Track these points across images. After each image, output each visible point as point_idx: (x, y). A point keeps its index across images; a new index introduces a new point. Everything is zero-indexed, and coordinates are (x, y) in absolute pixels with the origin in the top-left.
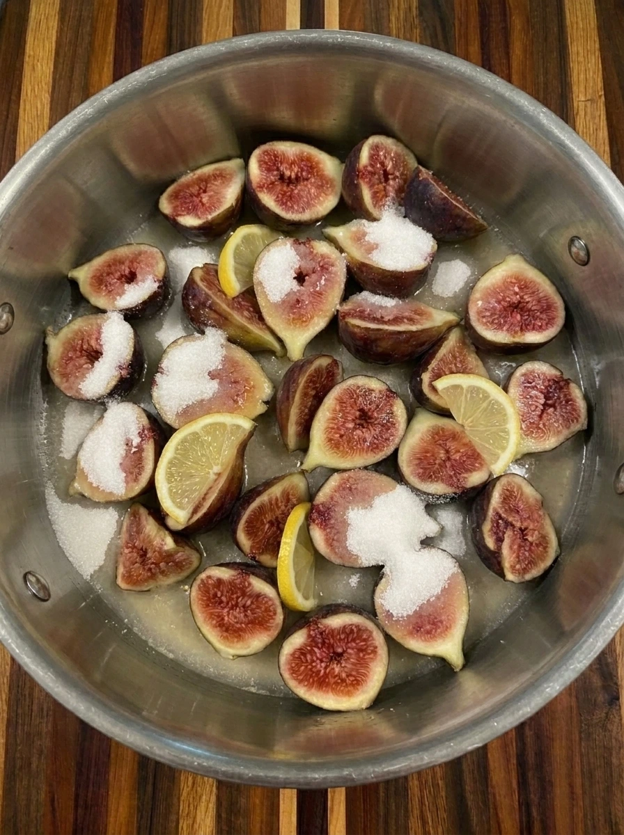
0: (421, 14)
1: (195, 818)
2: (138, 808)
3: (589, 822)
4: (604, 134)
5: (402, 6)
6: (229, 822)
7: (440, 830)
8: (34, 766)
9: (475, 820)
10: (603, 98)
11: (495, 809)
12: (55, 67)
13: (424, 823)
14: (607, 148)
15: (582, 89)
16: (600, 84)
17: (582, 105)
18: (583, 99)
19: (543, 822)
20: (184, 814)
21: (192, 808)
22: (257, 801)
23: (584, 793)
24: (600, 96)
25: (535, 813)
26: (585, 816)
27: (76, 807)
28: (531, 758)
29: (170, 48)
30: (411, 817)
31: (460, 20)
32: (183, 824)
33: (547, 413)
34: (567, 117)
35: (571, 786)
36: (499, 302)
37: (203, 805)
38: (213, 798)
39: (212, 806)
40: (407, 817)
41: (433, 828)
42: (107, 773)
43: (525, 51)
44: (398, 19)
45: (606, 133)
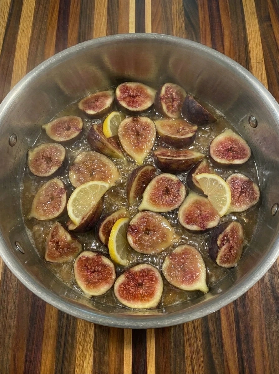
0: (186, 29)
1: (83, 367)
2: (56, 362)
3: (272, 369)
4: (264, 76)
5: (178, 26)
6: (99, 368)
7: (200, 372)
8: (6, 341)
9: (217, 367)
10: (264, 61)
11: (227, 361)
12: (30, 47)
13: (193, 369)
14: (266, 81)
15: (255, 58)
16: (262, 56)
17: (255, 65)
18: (256, 62)
19: (250, 368)
20: (78, 365)
21: (81, 362)
22: (113, 358)
23: (269, 354)
24: (262, 61)
25: (245, 363)
26: (270, 365)
27: (26, 361)
28: (243, 338)
29: (80, 40)
30: (187, 366)
31: (202, 32)
32: (77, 370)
33: (242, 196)
34: (249, 68)
35: (263, 351)
36: (223, 148)
37: (87, 360)
38: (92, 357)
39: (91, 360)
40: (185, 366)
41: (197, 371)
42: (41, 344)
43: (230, 43)
44: (176, 31)
45: (265, 76)
